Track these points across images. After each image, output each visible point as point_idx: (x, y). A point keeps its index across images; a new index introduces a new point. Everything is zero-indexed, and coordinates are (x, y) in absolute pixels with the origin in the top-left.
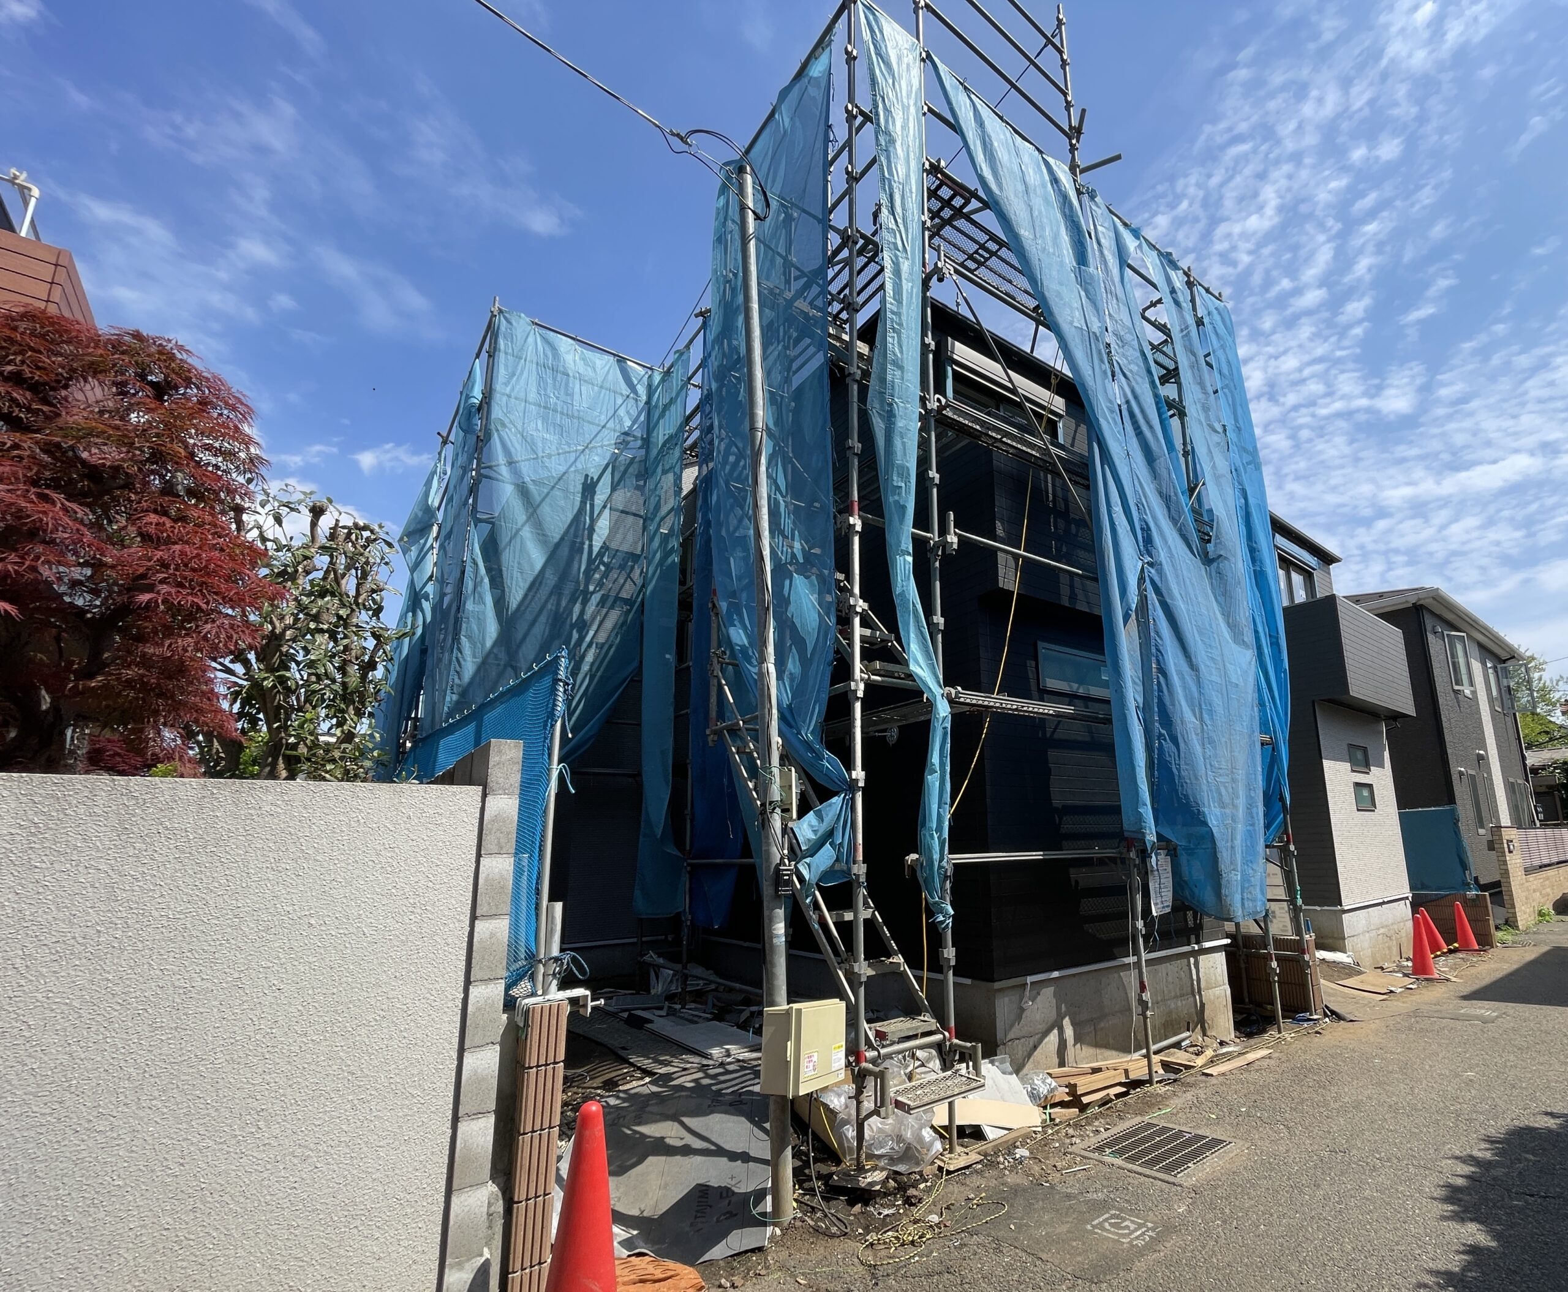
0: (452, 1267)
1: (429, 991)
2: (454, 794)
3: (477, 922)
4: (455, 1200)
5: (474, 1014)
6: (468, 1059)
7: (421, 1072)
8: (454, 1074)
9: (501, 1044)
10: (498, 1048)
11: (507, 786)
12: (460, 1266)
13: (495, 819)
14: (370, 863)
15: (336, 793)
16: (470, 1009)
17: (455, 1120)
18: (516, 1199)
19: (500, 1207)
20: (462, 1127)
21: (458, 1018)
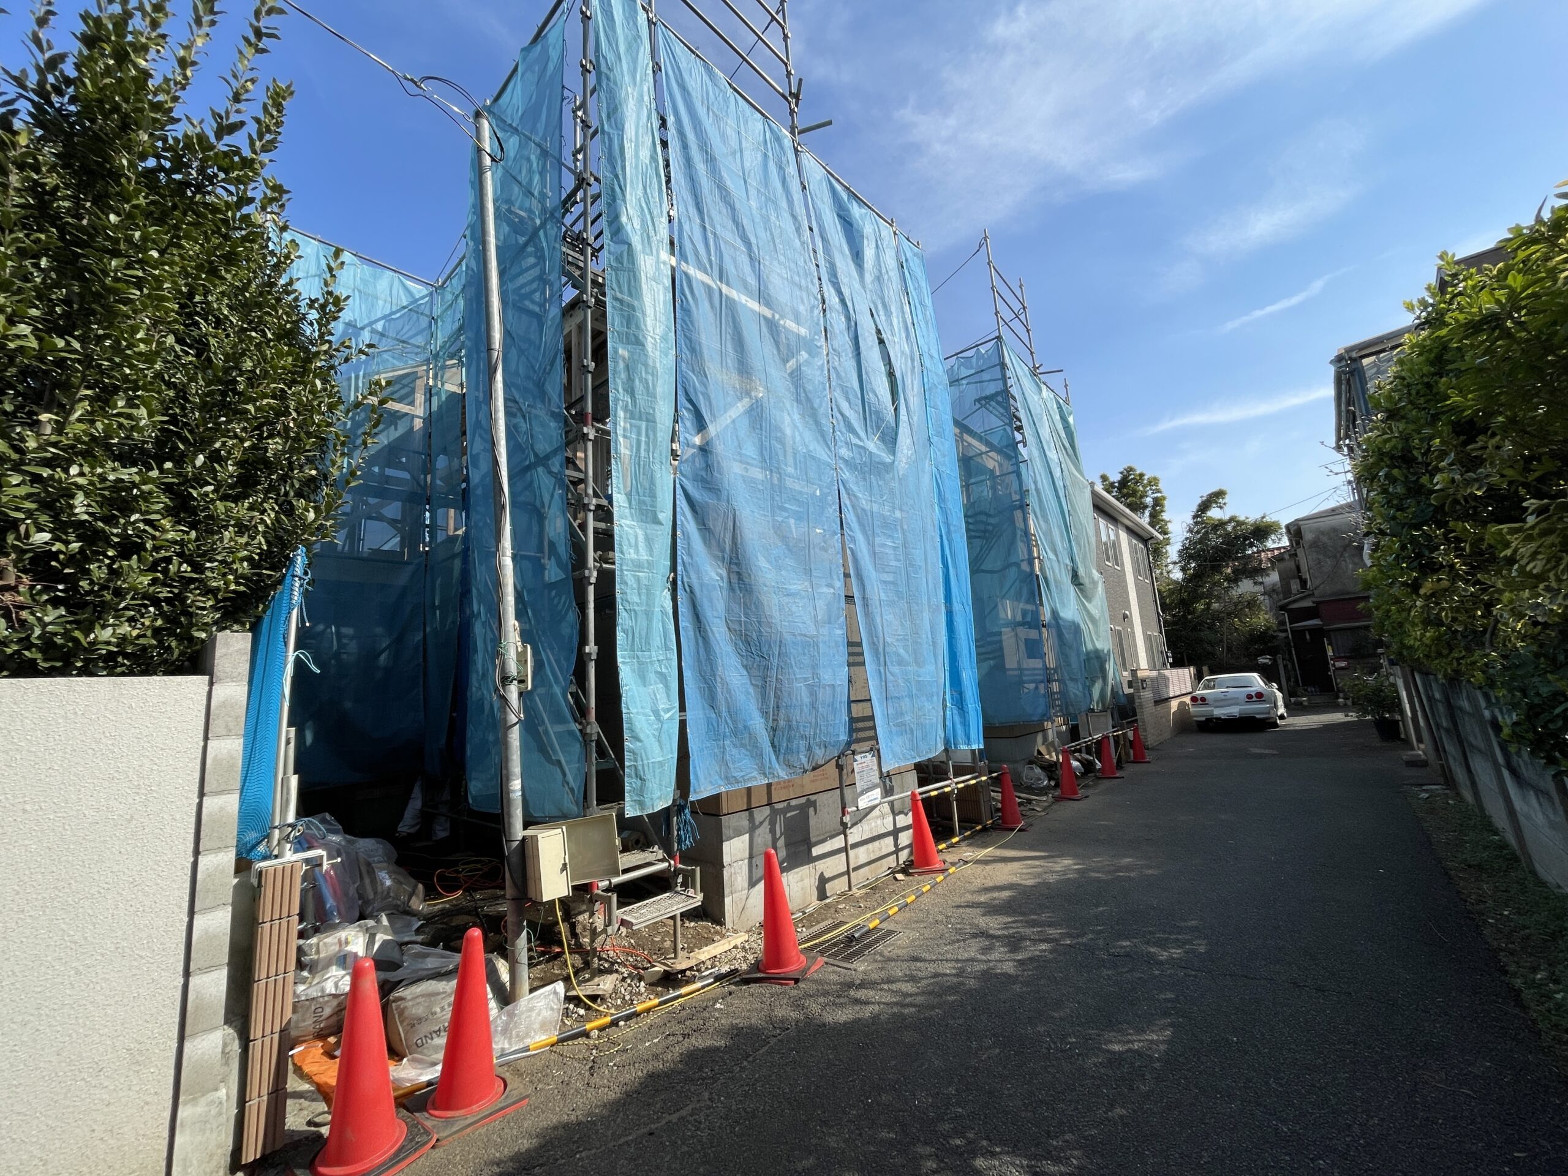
0: (186, 1103)
1: (157, 863)
2: (179, 684)
3: (205, 798)
4: (188, 1046)
5: (204, 880)
6: (198, 921)
7: (149, 936)
8: (184, 934)
9: (233, 904)
10: (230, 909)
11: (235, 675)
12: (194, 1101)
13: (223, 705)
14: (90, 751)
15: (51, 688)
16: (200, 876)
17: (187, 974)
18: (252, 1038)
19: (235, 1047)
20: (193, 981)
21: (187, 885)
